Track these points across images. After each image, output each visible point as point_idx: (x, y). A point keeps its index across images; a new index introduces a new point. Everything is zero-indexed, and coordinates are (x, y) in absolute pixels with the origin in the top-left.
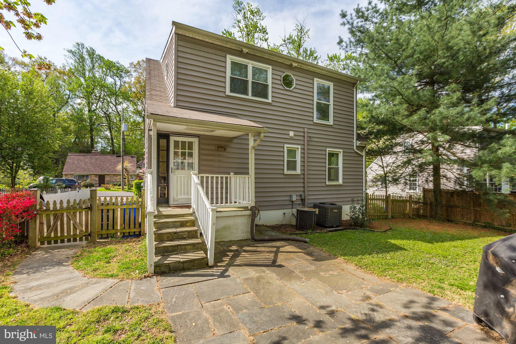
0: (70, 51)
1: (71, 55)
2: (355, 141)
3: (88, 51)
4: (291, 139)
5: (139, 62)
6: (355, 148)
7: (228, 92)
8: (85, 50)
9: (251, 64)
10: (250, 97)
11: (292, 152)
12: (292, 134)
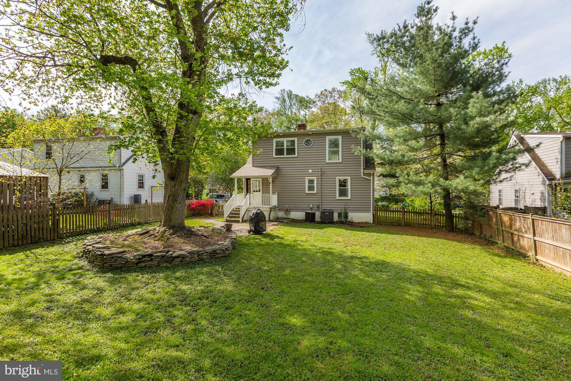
0: (277, 98)
1: (277, 100)
2: (362, 170)
3: (288, 94)
4: (311, 174)
5: (322, 92)
6: (362, 174)
7: (274, 156)
8: (286, 94)
9: (285, 140)
10: (285, 156)
11: (311, 182)
12: (310, 171)
